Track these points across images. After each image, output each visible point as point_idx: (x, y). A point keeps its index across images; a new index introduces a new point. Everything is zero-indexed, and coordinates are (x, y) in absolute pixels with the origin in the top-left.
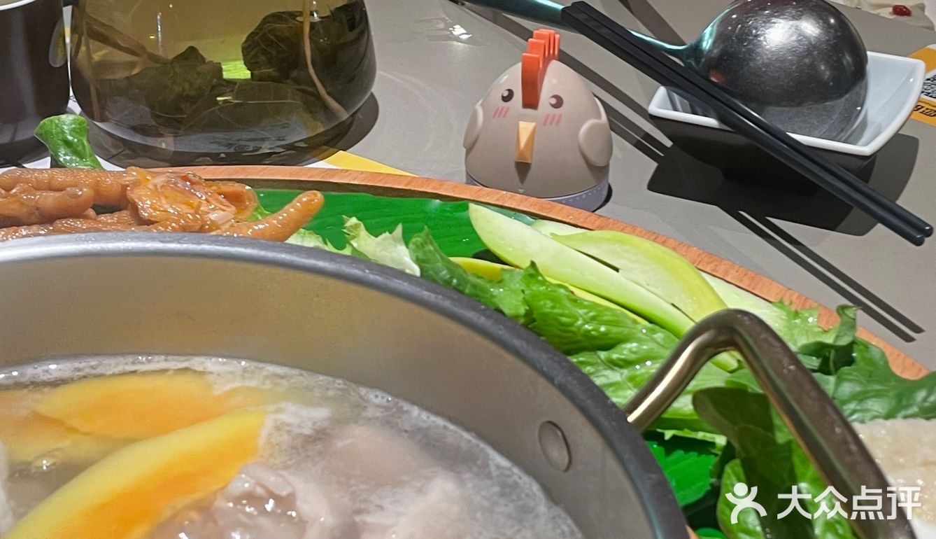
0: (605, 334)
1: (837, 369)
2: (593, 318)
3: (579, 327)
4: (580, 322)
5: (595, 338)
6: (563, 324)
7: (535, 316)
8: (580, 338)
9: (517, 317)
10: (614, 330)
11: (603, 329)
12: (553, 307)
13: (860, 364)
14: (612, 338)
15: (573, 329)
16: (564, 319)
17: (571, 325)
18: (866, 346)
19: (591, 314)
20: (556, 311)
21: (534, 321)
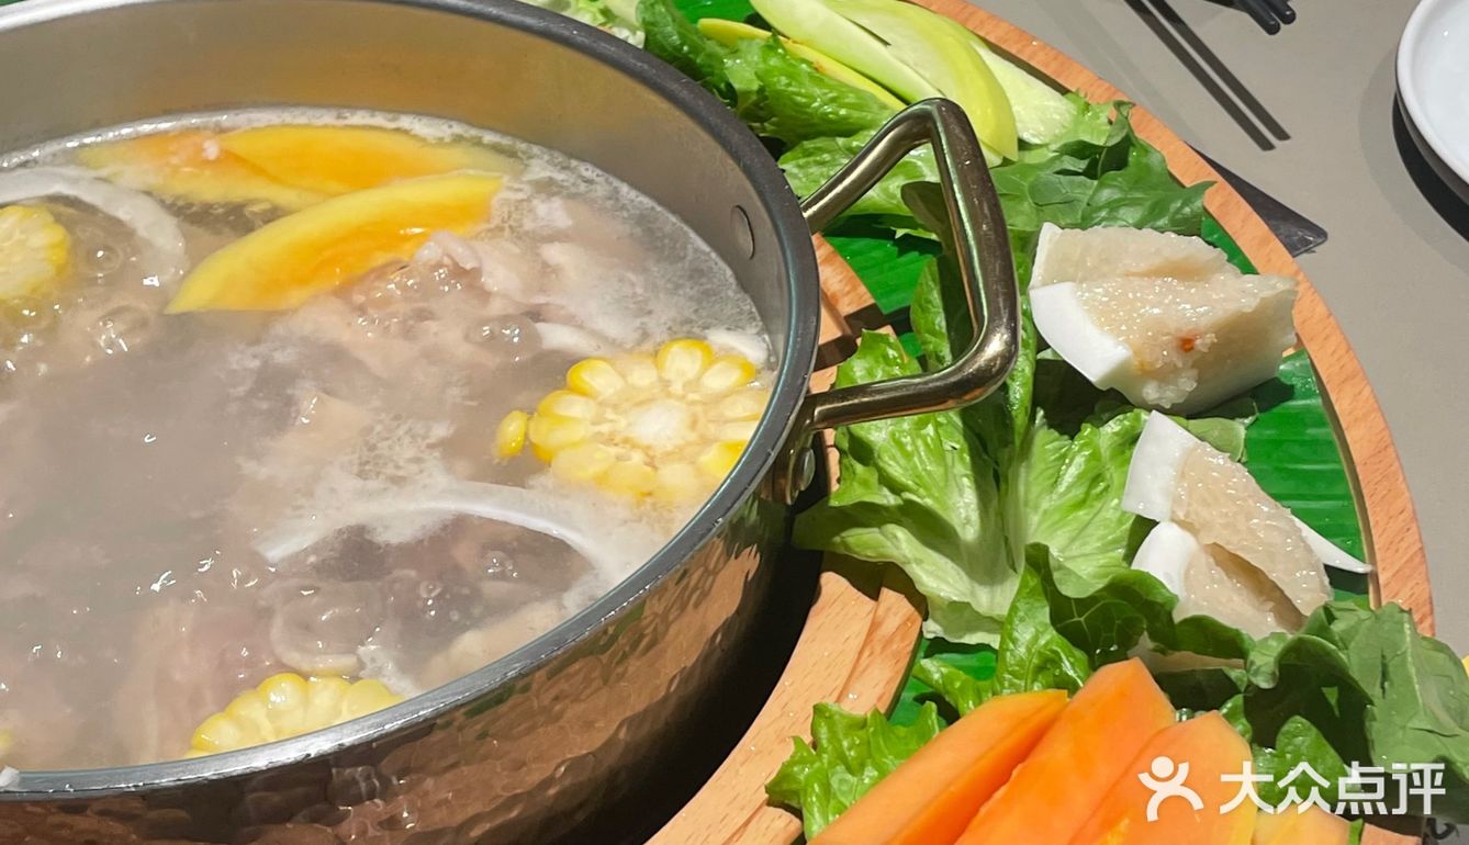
0: (845, 118)
1: (1103, 172)
2: (833, 100)
3: (817, 109)
4: (816, 104)
5: (831, 121)
6: (798, 104)
7: (767, 93)
8: (816, 120)
9: (747, 93)
10: (856, 114)
11: (843, 112)
12: (789, 85)
13: (1131, 169)
14: (852, 124)
15: (809, 110)
16: (799, 99)
17: (808, 106)
18: (1146, 150)
19: (831, 95)
20: (791, 89)
21: (766, 98)
